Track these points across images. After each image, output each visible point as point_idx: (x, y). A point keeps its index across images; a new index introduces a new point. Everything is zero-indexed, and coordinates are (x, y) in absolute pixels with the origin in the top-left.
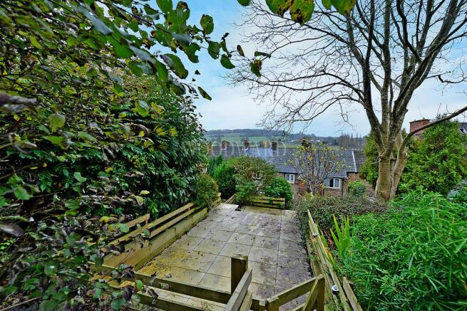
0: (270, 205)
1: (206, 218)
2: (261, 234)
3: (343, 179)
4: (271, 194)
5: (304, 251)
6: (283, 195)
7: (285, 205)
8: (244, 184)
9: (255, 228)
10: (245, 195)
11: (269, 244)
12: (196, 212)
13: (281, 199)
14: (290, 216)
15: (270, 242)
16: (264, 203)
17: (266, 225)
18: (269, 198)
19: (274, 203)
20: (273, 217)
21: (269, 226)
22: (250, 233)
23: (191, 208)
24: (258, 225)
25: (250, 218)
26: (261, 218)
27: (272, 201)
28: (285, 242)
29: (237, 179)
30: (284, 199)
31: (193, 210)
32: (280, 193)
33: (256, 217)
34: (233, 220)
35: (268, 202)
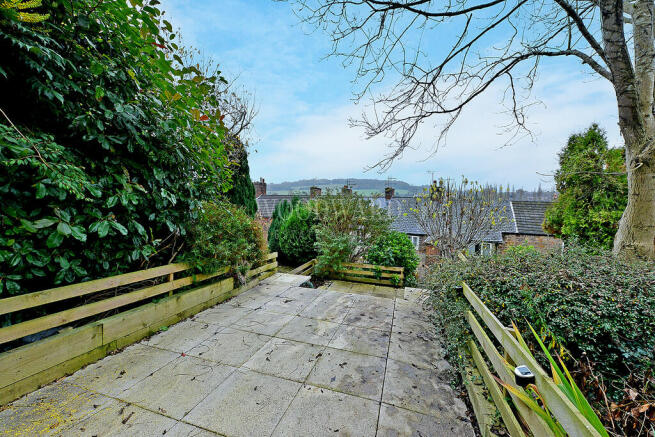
0: (376, 280)
1: (228, 300)
2: (340, 342)
3: (497, 244)
4: (377, 260)
5: (460, 407)
6: (399, 261)
7: (404, 280)
8: (329, 242)
9: (331, 326)
10: (331, 261)
11: (356, 377)
12: (194, 286)
13: (397, 269)
14: (413, 300)
15: (359, 370)
16: (365, 276)
17: (357, 319)
18: (374, 267)
19: (384, 275)
20: (379, 301)
21: (364, 322)
22: (314, 339)
23: (178, 276)
24: (340, 319)
25: (326, 303)
26: (349, 304)
27: (380, 272)
28: (403, 370)
29: (317, 231)
30: (402, 269)
31: (186, 281)
32: (396, 258)
33: (340, 301)
34: (286, 305)
35: (372, 274)
